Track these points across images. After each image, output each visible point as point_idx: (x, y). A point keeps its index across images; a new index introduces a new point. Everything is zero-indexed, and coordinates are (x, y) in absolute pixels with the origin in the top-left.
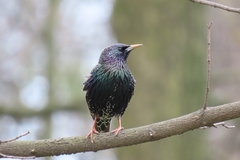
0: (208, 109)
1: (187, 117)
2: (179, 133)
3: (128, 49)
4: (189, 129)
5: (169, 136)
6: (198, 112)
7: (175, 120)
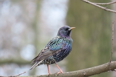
0: (112, 62)
1: (102, 66)
2: (98, 74)
3: (69, 30)
4: (103, 72)
5: (93, 75)
6: (107, 63)
7: (96, 67)
